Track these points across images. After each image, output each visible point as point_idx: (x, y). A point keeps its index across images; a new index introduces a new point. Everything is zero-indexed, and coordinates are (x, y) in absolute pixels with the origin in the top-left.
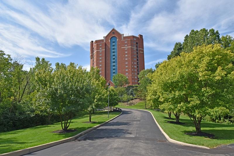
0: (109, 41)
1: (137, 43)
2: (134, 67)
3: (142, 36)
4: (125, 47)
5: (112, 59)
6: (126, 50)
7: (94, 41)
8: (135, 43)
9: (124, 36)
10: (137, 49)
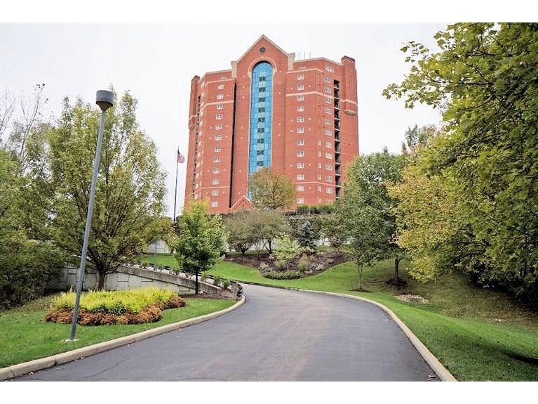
0: (250, 74)
1: (336, 83)
2: (323, 157)
3: (354, 60)
4: (299, 94)
5: (256, 131)
6: (301, 103)
7: (202, 76)
8: (331, 82)
9: (297, 59)
10: (336, 102)
